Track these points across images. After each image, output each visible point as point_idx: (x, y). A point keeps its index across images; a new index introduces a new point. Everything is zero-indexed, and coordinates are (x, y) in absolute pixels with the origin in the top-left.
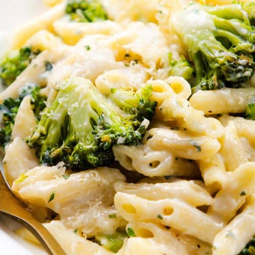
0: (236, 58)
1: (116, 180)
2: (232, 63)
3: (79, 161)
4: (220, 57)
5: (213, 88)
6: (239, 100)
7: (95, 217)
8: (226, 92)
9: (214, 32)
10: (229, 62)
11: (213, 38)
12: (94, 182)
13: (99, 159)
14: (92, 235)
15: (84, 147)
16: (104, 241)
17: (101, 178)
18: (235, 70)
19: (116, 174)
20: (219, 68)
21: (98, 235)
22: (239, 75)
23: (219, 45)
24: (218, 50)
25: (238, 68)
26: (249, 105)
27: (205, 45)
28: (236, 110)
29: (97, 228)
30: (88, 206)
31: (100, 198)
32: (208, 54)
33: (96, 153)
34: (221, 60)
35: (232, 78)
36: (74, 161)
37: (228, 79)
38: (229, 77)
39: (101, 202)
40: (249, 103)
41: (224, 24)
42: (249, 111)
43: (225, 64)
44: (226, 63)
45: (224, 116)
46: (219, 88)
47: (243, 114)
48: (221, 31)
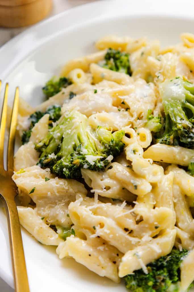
0: (191, 127)
1: (79, 192)
2: (186, 130)
3: (59, 171)
4: (179, 124)
5: (169, 144)
6: (185, 158)
7: (57, 213)
8: (176, 149)
9: (183, 104)
10: (184, 128)
11: (180, 108)
12: (63, 189)
13: (71, 174)
14: (54, 224)
15: (63, 163)
16: (59, 231)
17: (68, 187)
18: (187, 135)
19: (81, 187)
20: (176, 131)
21: (57, 225)
22: (189, 140)
23: (183, 114)
24: (180, 117)
25: (190, 135)
26: (191, 163)
27: (173, 111)
28: (182, 164)
29: (57, 221)
30: (56, 204)
31: (65, 200)
32: (173, 119)
33: (70, 169)
34: (179, 126)
35: (183, 140)
36: (56, 170)
37: (181, 141)
38: (182, 139)
39: (64, 204)
40: (192, 162)
41: (192, 99)
42: (190, 167)
43: (180, 130)
44: (182, 129)
45: (173, 165)
46: (173, 145)
47: (186, 168)
48: (188, 104)
